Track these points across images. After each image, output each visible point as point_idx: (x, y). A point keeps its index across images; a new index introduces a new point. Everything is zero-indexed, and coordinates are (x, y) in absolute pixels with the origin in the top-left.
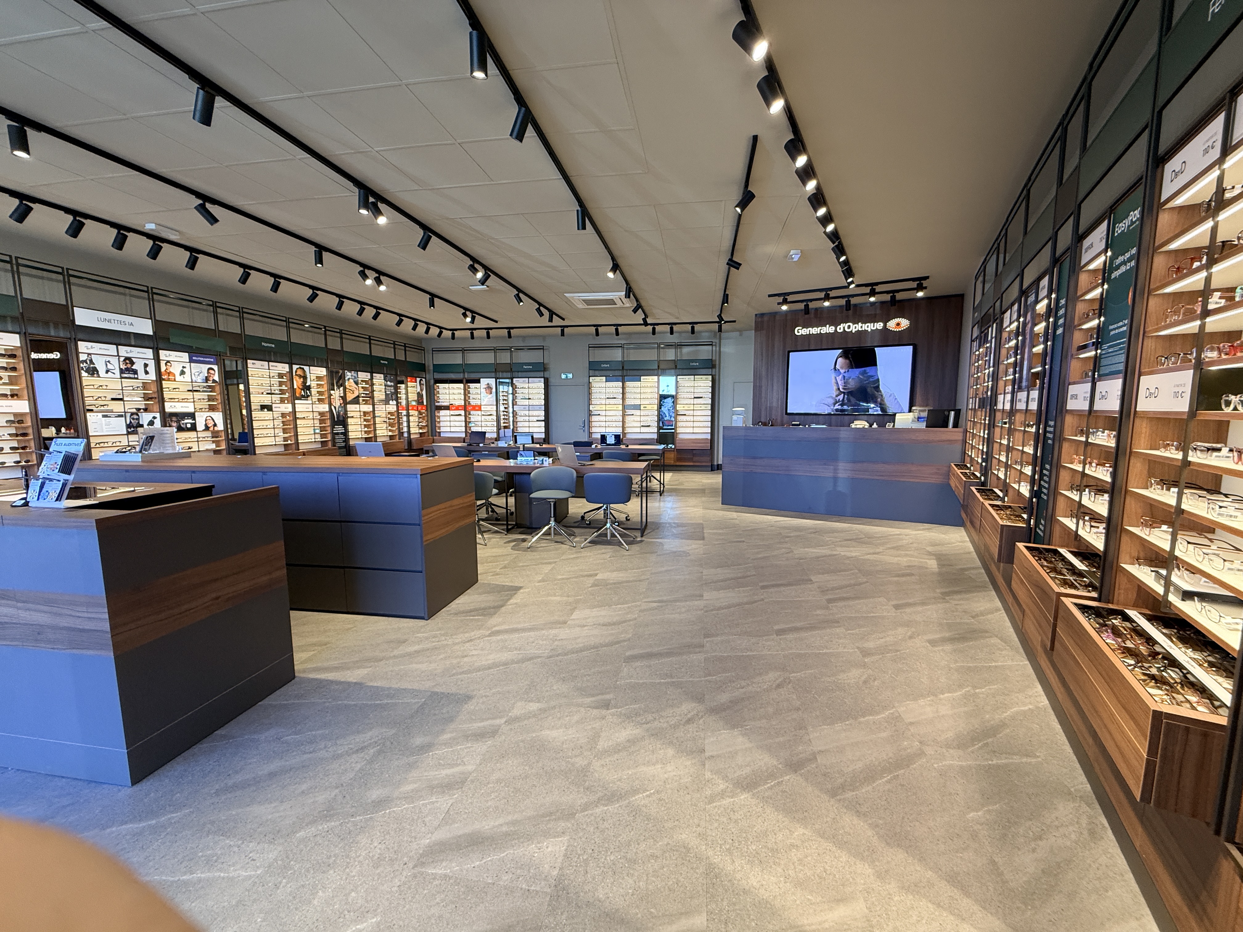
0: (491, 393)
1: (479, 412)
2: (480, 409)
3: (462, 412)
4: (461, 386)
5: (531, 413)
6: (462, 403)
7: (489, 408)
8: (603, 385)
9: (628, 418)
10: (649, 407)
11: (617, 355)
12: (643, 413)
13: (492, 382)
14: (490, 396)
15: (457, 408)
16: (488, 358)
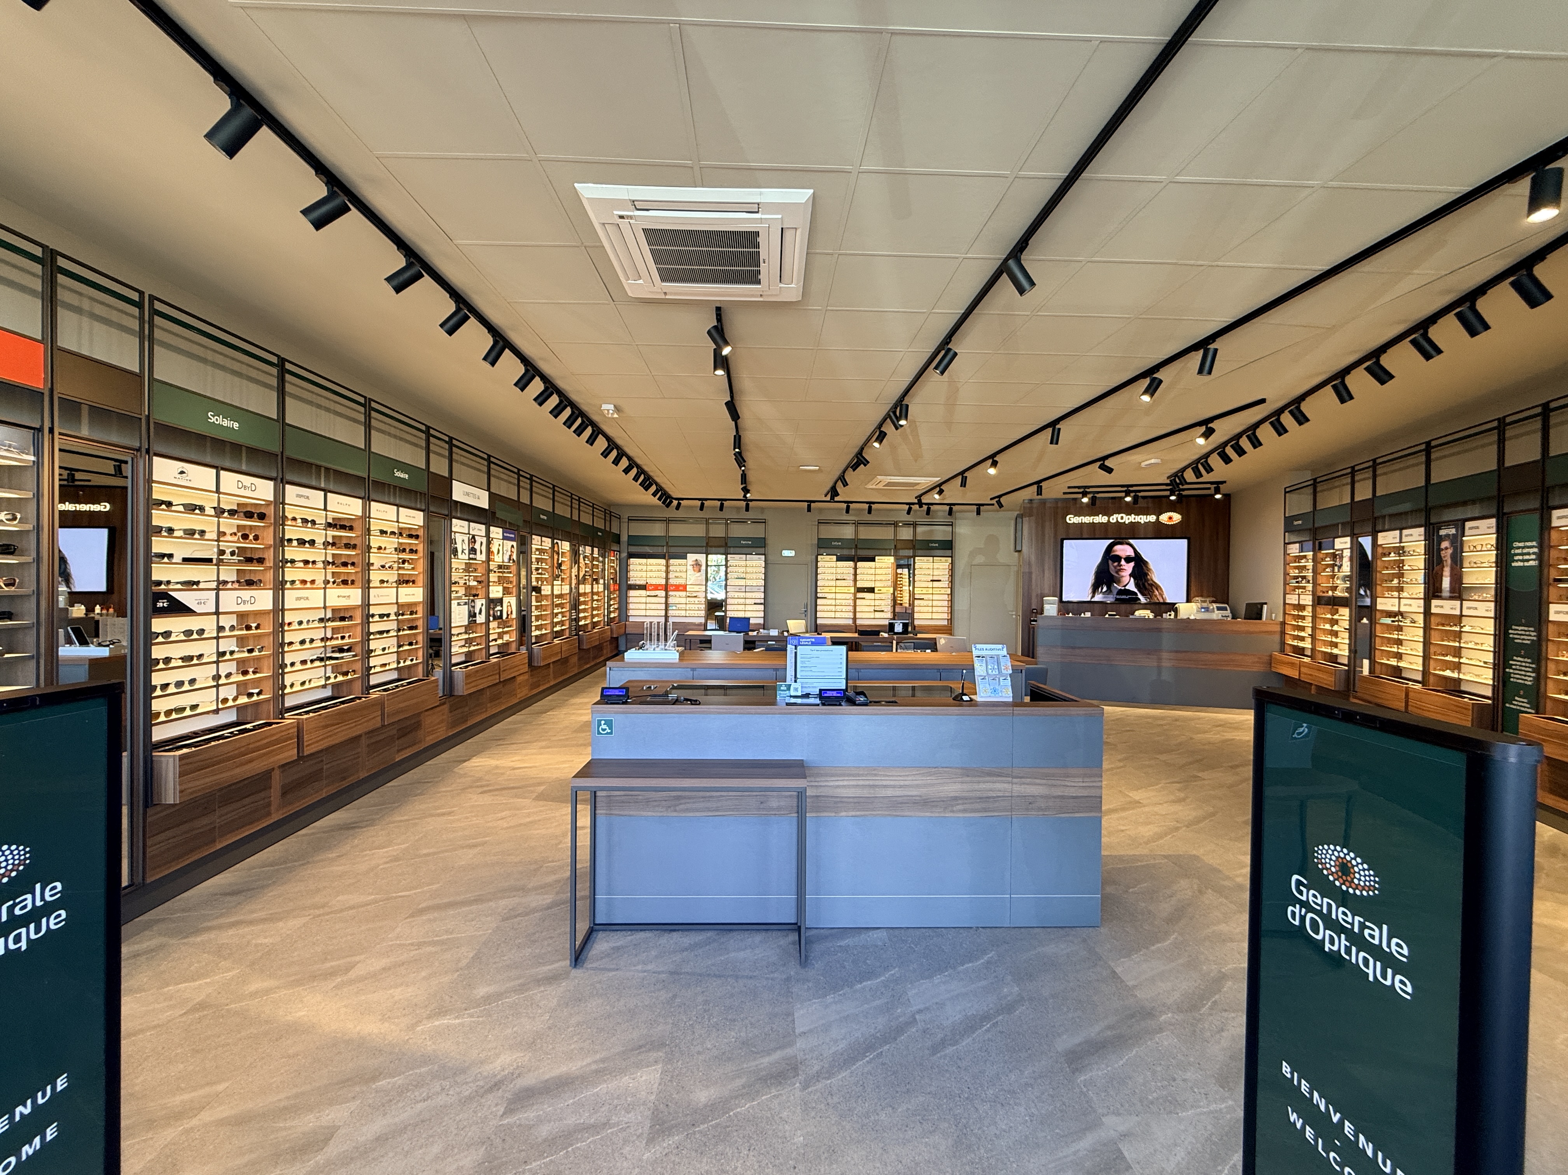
0: (700, 571)
1: (683, 594)
2: (685, 589)
3: (663, 593)
4: (663, 561)
5: (749, 595)
6: (663, 582)
7: (696, 588)
8: (834, 564)
9: (858, 602)
10: (884, 590)
11: (848, 532)
12: (877, 596)
13: (701, 558)
14: (699, 574)
15: (656, 587)
16: (697, 531)
